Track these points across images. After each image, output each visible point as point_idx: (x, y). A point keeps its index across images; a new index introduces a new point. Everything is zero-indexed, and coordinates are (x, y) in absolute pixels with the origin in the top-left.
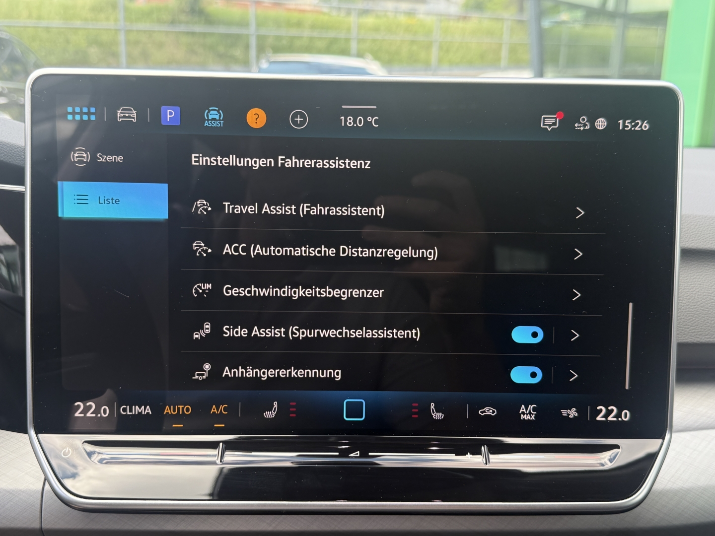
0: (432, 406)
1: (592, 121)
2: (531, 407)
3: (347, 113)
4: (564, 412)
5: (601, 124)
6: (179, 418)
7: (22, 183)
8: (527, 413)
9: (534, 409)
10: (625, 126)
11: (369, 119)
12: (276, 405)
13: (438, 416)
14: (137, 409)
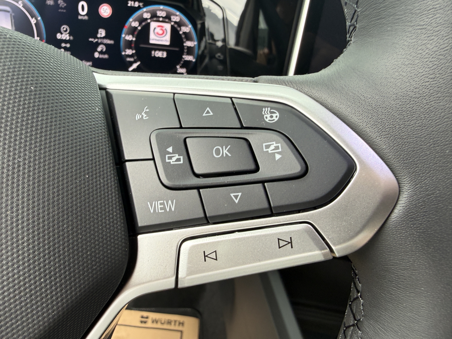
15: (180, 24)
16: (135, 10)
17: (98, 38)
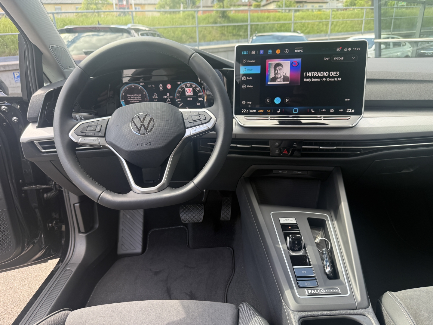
0: (312, 109)
1: (348, 49)
2: (333, 109)
3: (296, 49)
4: (340, 110)
5: (350, 49)
6: (261, 113)
7: (233, 68)
8: (332, 111)
9: (334, 110)
10: (355, 50)
11: (301, 50)
12: (280, 110)
13: (313, 111)
14: (253, 111)
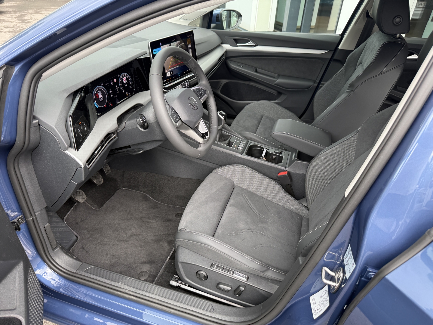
15: (127, 76)
16: (119, 77)
17: (116, 88)
